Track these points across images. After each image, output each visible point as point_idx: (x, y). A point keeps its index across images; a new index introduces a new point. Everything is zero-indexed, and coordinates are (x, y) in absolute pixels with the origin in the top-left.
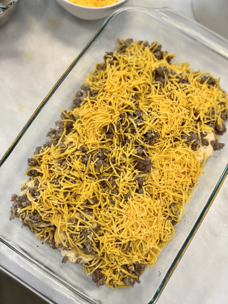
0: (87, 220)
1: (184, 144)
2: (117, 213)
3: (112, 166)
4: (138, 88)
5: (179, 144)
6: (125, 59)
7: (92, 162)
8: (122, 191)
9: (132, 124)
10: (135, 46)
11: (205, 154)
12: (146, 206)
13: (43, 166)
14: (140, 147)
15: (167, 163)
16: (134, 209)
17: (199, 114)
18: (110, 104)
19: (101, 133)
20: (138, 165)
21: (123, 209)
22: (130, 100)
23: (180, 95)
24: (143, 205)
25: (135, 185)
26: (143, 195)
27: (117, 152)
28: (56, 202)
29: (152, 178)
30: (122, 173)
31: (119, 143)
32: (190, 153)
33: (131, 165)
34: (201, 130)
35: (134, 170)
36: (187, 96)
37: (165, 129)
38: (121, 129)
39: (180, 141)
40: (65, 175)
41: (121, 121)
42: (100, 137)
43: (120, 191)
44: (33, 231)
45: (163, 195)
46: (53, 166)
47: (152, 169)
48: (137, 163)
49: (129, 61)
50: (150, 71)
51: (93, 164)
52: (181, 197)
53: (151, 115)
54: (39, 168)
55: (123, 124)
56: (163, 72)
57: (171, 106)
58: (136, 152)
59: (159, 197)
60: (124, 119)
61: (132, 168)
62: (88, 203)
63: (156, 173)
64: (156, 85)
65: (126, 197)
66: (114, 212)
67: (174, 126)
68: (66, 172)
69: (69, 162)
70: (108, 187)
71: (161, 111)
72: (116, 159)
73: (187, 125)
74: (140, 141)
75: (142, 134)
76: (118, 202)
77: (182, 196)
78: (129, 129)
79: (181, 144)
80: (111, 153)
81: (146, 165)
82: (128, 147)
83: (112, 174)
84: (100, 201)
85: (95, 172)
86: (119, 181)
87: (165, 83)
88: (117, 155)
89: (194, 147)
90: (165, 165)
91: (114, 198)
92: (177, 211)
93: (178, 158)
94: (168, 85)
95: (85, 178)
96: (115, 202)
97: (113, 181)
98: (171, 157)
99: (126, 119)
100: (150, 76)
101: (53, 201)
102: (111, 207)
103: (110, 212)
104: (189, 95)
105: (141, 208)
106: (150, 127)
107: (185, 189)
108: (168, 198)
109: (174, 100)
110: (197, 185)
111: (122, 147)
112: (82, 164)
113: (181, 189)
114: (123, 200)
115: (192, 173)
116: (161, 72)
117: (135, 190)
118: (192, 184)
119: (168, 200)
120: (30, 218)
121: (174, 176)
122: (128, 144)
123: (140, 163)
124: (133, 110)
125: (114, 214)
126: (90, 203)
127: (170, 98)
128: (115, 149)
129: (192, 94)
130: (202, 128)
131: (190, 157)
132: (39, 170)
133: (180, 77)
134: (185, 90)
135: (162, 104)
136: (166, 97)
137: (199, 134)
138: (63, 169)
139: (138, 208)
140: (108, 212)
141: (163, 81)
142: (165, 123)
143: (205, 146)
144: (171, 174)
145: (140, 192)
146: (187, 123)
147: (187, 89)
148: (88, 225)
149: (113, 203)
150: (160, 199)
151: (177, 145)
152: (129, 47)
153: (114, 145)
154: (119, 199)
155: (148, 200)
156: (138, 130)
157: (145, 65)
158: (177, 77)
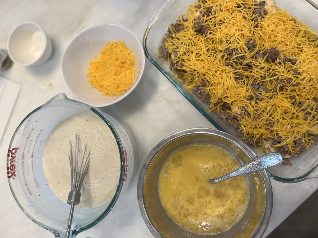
0: (309, 105)
1: (262, 20)
2: (307, 83)
3: (268, 79)
4: (208, 48)
5: (261, 24)
6: (181, 53)
7: (262, 94)
8: (291, 75)
9: (236, 58)
10: (168, 45)
11: (272, 6)
12: (308, 59)
13: (255, 132)
14: (257, 55)
15: (273, 36)
16: (309, 68)
17: (239, 4)
18: (216, 72)
19: (239, 83)
20: (272, 59)
21: (306, 77)
22: (216, 56)
23: (221, 16)
24: (307, 61)
25: (288, 64)
26: (298, 60)
27: (257, 73)
28: (289, 126)
29: (284, 50)
30: (276, 73)
31: (249, 71)
32: (270, 17)
33: (270, 65)
34: (252, 5)
35: (275, 63)
36: (223, 11)
37: (246, 33)
38: (238, 67)
39: (258, 24)
40: (268, 116)
41: (232, 66)
42: (242, 85)
43: (290, 76)
44: (305, 150)
45: (299, 45)
46: (257, 125)
47: (277, 49)
48: (270, 60)
49: (185, 51)
50: (194, 36)
51: (264, 93)
52: (303, 32)
53: (233, 42)
54: (255, 136)
55: (234, 64)
56: (199, 26)
57: (229, 24)
58: (262, 58)
59: (300, 48)
60: (230, 64)
61: (273, 64)
62: (293, 103)
63: (280, 47)
64: (208, 33)
65: (297, 73)
66: (306, 84)
67: (246, 25)
68: (265, 115)
69: (258, 112)
70: (283, 86)
71: (232, 33)
72: (263, 75)
73: (247, 15)
74: (252, 54)
75: (247, 51)
76: (299, 80)
77: (302, 30)
78: (240, 60)
79: (261, 22)
80: (257, 78)
81: (275, 53)
82: (255, 64)
83: (274, 81)
84: (294, 94)
85: (270, 93)
86: (282, 77)
87: (208, 26)
88: (260, 74)
89: (266, 13)
90: (274, 39)
91: (295, 83)
92: (314, 37)
93: (273, 27)
94: (210, 24)
95: (272, 102)
96: (298, 82)
97: (280, 81)
98: (270, 32)
99: (232, 61)
100: (198, 37)
101: (288, 128)
102: (301, 87)
103: (304, 88)
104: (223, 9)
105: (309, 63)
106: (243, 44)
107: (296, 27)
108: (302, 41)
109: (224, 22)
110: (295, 17)
111: (253, 69)
112: (263, 102)
113: (296, 30)
114: (298, 76)
115: (285, 19)
116: (199, 27)
117: (292, 65)
118: (294, 21)
119: (304, 41)
120: (298, 147)
121: (286, 33)
122: (253, 63)
123: (270, 58)
124: (225, 55)
125: (308, 85)
126: (294, 102)
127: (221, 25)
128: (255, 75)
129: (222, 6)
130: (251, 4)
131: (273, 18)
132: (258, 136)
133: (203, 13)
134: (217, 11)
135: (226, 31)
136: (219, 27)
137: (256, 7)
138: (262, 117)
139: (308, 65)
140: (304, 90)
141: (206, 27)
142: (242, 32)
143: (265, 4)
144: (284, 36)
145: (295, 61)
146: (245, 15)
147: (217, 9)
148: (314, 105)
149: (298, 84)
150: (302, 48)
151: (261, 26)
152: (168, 49)
153: (250, 75)
154: (296, 79)
155: (303, 56)
156: (243, 53)
157: (190, 39)
158: (203, 16)
